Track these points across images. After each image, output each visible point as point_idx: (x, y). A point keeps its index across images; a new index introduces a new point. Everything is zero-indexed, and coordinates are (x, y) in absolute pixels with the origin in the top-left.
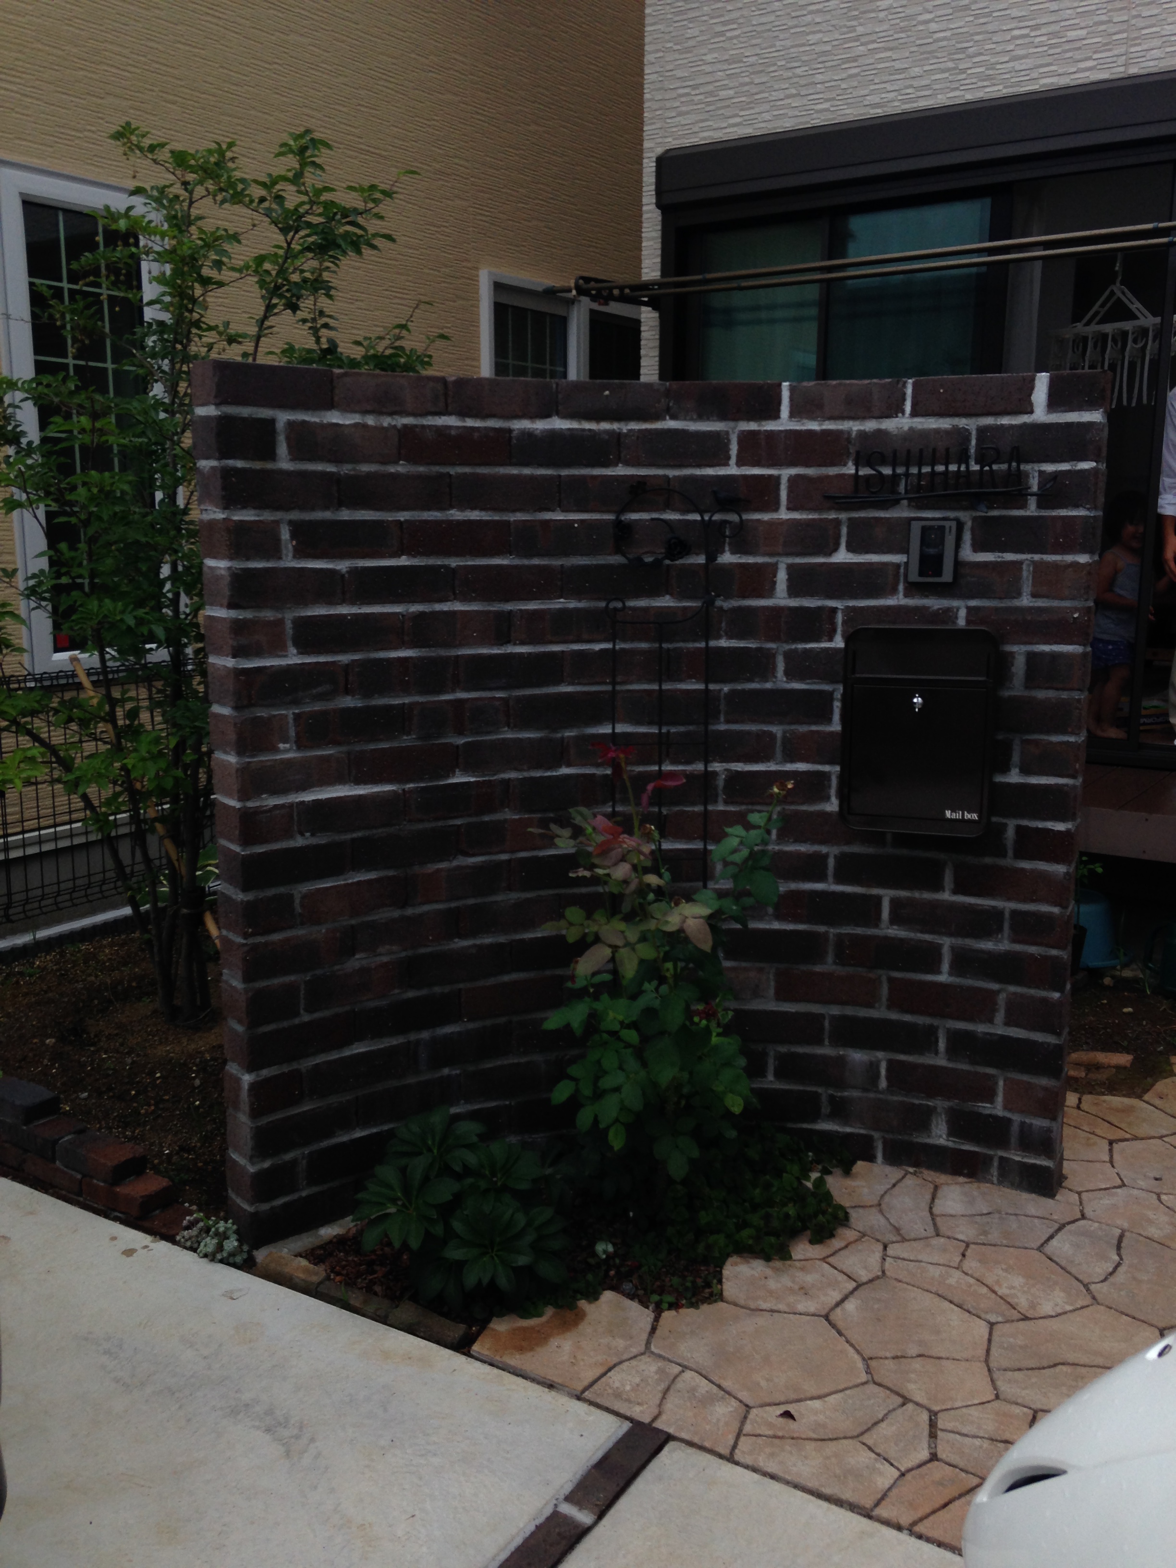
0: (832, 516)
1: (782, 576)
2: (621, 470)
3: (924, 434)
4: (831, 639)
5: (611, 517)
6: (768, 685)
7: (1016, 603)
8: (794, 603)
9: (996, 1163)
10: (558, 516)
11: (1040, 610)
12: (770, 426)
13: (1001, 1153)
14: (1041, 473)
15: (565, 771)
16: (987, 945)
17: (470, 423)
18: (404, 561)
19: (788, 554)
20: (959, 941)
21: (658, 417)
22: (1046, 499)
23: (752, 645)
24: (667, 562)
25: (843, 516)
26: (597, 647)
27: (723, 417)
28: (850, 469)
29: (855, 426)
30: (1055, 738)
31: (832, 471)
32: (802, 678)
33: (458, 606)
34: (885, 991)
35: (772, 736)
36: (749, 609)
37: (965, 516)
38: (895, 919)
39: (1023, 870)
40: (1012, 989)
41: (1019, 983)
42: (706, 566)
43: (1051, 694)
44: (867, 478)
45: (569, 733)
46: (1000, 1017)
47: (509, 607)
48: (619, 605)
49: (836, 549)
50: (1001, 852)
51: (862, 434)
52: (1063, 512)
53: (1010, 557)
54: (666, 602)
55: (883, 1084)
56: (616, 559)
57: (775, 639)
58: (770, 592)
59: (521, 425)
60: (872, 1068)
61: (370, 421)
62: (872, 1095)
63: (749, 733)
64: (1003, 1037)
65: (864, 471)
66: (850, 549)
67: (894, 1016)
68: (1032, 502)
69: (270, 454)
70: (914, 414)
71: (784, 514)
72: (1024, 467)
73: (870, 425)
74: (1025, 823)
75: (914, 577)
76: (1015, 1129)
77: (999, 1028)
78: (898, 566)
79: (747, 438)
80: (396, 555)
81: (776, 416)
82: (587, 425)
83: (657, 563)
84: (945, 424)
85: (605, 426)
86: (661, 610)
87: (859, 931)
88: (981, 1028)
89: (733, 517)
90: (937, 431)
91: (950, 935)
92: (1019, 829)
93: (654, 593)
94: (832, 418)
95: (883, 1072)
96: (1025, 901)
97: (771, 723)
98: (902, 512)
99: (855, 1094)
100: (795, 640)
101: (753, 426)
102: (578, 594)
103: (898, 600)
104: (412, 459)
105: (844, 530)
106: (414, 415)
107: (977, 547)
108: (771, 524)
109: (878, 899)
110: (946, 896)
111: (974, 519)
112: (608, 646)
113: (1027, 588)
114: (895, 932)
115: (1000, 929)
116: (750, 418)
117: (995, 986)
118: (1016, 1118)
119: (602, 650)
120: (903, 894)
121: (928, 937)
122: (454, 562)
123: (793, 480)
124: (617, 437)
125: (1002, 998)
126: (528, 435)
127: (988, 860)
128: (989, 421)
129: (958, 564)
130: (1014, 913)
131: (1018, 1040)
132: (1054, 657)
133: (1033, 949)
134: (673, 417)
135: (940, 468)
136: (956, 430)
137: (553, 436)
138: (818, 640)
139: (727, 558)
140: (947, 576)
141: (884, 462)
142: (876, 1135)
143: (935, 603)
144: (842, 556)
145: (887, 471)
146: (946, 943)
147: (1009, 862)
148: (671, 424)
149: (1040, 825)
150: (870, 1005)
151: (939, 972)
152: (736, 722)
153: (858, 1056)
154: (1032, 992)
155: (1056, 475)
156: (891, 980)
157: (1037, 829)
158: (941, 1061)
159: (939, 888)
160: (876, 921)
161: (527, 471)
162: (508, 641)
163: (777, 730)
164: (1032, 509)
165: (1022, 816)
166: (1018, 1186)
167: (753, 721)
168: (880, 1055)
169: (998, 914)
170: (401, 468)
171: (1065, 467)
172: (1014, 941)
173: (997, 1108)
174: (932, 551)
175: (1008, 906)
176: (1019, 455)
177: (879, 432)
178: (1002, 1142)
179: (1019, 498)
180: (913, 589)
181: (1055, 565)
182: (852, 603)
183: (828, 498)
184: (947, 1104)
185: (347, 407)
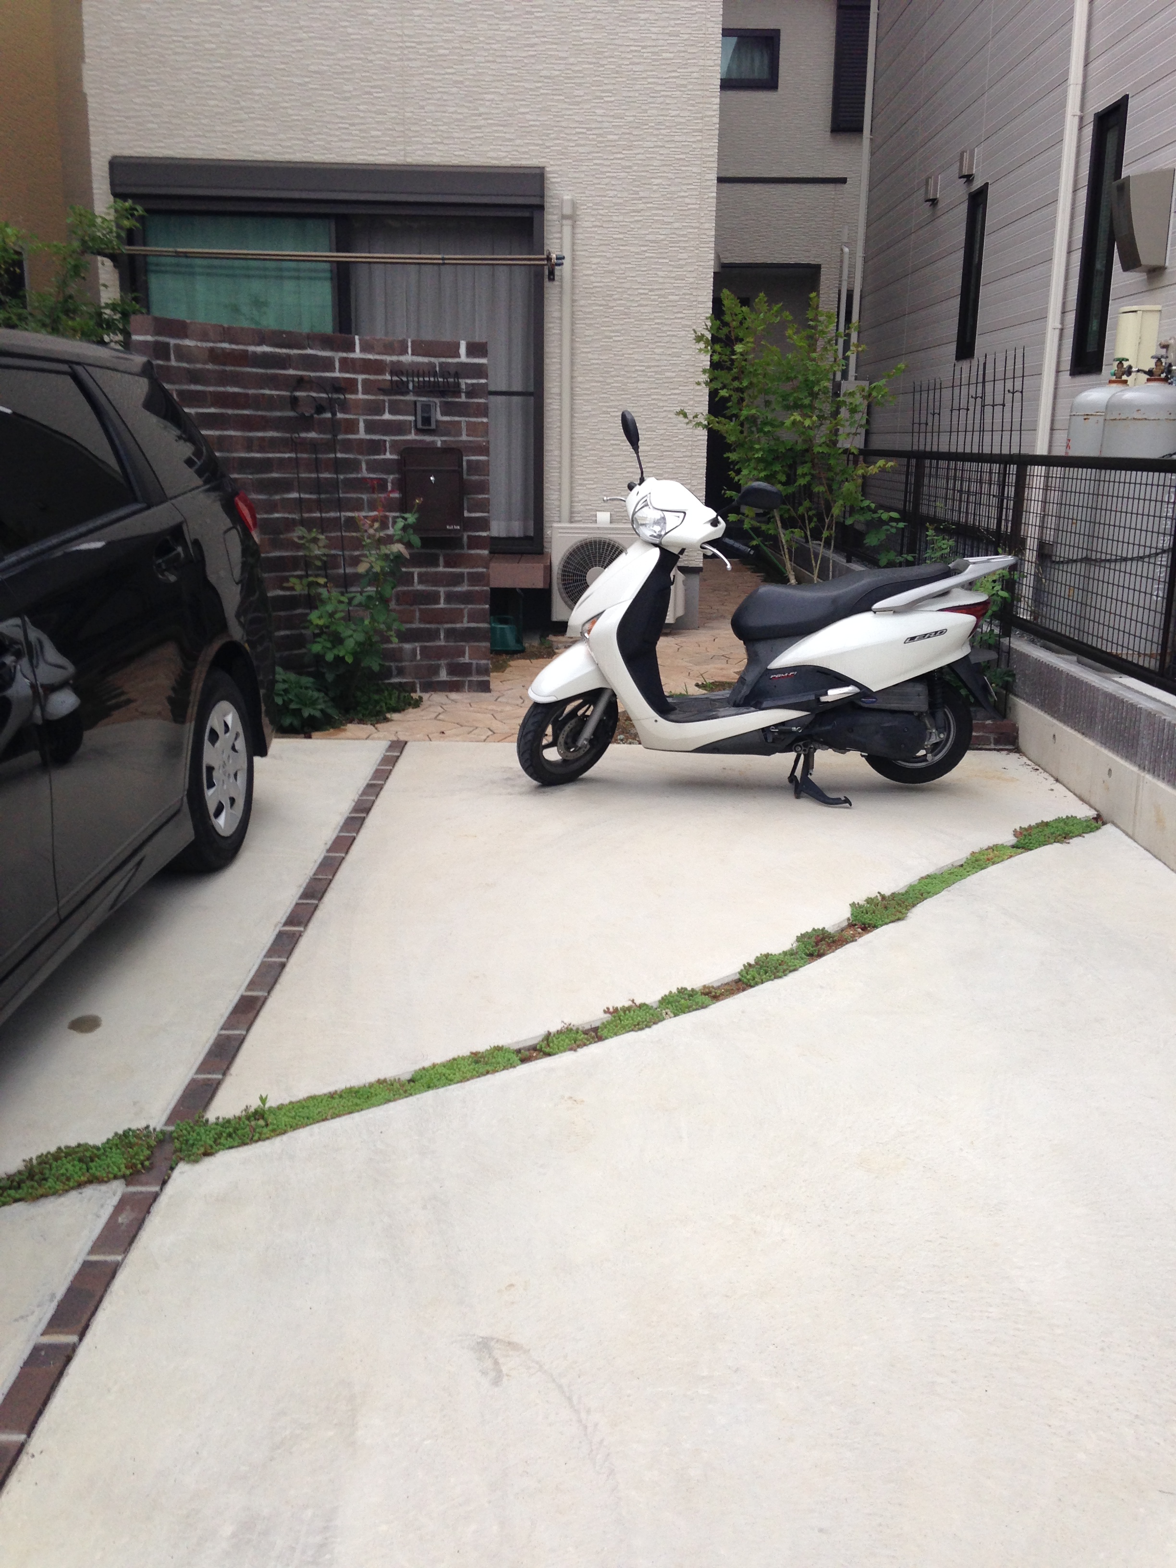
0: (381, 398)
1: (362, 425)
2: (291, 372)
3: (418, 363)
4: (385, 454)
5: (288, 394)
6: (359, 476)
7: (461, 439)
8: (368, 437)
9: (467, 684)
10: (267, 392)
11: (470, 442)
12: (352, 355)
13: (469, 679)
14: (466, 384)
15: (276, 515)
16: (458, 589)
17: (234, 347)
18: (212, 410)
19: (363, 414)
20: (447, 589)
21: (304, 348)
22: (469, 394)
23: (351, 456)
24: (315, 416)
25: (386, 398)
26: (287, 455)
27: (332, 349)
28: (388, 377)
29: (388, 358)
30: (480, 496)
31: (380, 377)
32: (374, 472)
33: (232, 433)
34: (417, 614)
35: (362, 499)
36: (349, 440)
37: (437, 400)
38: (421, 582)
39: (471, 554)
40: (470, 606)
41: (472, 603)
42: (332, 418)
43: (477, 477)
44: (397, 381)
45: (277, 497)
46: (465, 619)
47: (251, 434)
48: (297, 435)
49: (384, 413)
50: (462, 548)
51: (392, 362)
52: (476, 400)
53: (457, 419)
54: (313, 435)
55: (419, 657)
56: (291, 414)
57: (361, 453)
58: (357, 432)
59: (252, 348)
60: (414, 651)
61: (199, 344)
62: (414, 663)
63: (352, 498)
64: (468, 628)
65: (395, 378)
66: (390, 413)
67: (422, 626)
68: (463, 395)
69: (168, 359)
70: (412, 354)
71: (360, 396)
72: (460, 380)
73: (394, 358)
74: (470, 533)
75: (420, 426)
76: (474, 666)
77: (465, 624)
78: (410, 421)
79: (343, 361)
80: (209, 407)
81: (353, 350)
82: (278, 350)
83: (312, 416)
84: (425, 360)
85: (284, 351)
86: (312, 439)
87: (406, 588)
88: (458, 625)
89: (342, 397)
90: (423, 363)
91: (444, 586)
92: (469, 537)
93: (308, 430)
94: (379, 354)
95: (418, 652)
96: (473, 567)
97: (362, 493)
98: (410, 398)
99: (407, 663)
100: (369, 454)
101: (345, 355)
102: (276, 429)
103: (412, 436)
104: (213, 362)
105: (387, 404)
106: (213, 342)
107: (443, 414)
108: (355, 400)
109: (412, 574)
110: (441, 569)
111: (440, 402)
112: (293, 455)
113: (464, 432)
114: (420, 587)
115: (463, 581)
116: (344, 351)
117: (463, 606)
118: (474, 662)
119: (289, 458)
120: (423, 570)
121: (434, 588)
122: (230, 412)
123: (364, 381)
124: (289, 356)
125: (466, 612)
126: (254, 353)
127: (457, 551)
128: (443, 360)
129: (437, 421)
130: (469, 573)
131: (474, 628)
132: (478, 461)
133: (477, 588)
134: (311, 348)
135: (427, 379)
136: (430, 363)
137: (265, 354)
138: (379, 454)
139: (339, 415)
140: (433, 426)
141: (402, 374)
142: (417, 681)
143: (428, 438)
144: (387, 416)
145: (404, 379)
146: (442, 590)
147: (466, 551)
148: (309, 351)
149: (477, 534)
150: (411, 622)
151: (439, 603)
152: (347, 493)
153: (407, 646)
154: (478, 606)
155: (473, 385)
156: (420, 610)
157: (476, 536)
158: (442, 643)
159: (438, 565)
160: (412, 583)
161: (254, 370)
162: (252, 451)
163: (365, 497)
164: (463, 399)
165: (470, 530)
166: (477, 691)
167: (354, 492)
168: (417, 644)
169: (462, 575)
170: (210, 366)
171: (474, 381)
172: (469, 586)
173: (466, 659)
174: (426, 415)
175: (466, 570)
176: (457, 375)
177: (398, 361)
178: (469, 674)
179: (457, 392)
180: (419, 431)
181: (475, 423)
182: (393, 438)
183: (380, 389)
184: (446, 662)
185: (192, 339)
